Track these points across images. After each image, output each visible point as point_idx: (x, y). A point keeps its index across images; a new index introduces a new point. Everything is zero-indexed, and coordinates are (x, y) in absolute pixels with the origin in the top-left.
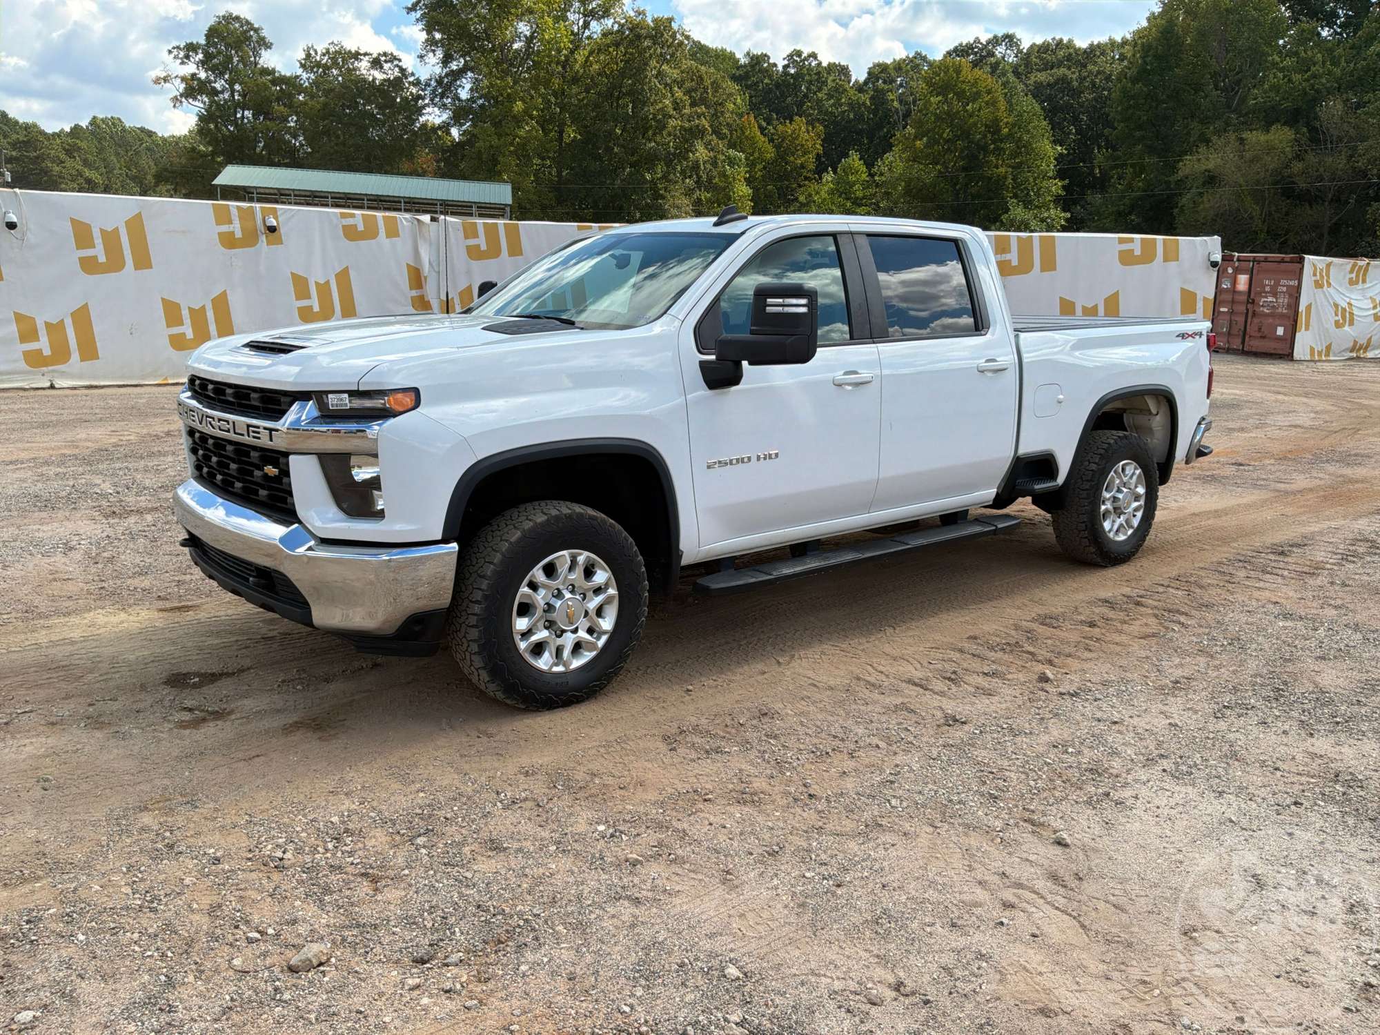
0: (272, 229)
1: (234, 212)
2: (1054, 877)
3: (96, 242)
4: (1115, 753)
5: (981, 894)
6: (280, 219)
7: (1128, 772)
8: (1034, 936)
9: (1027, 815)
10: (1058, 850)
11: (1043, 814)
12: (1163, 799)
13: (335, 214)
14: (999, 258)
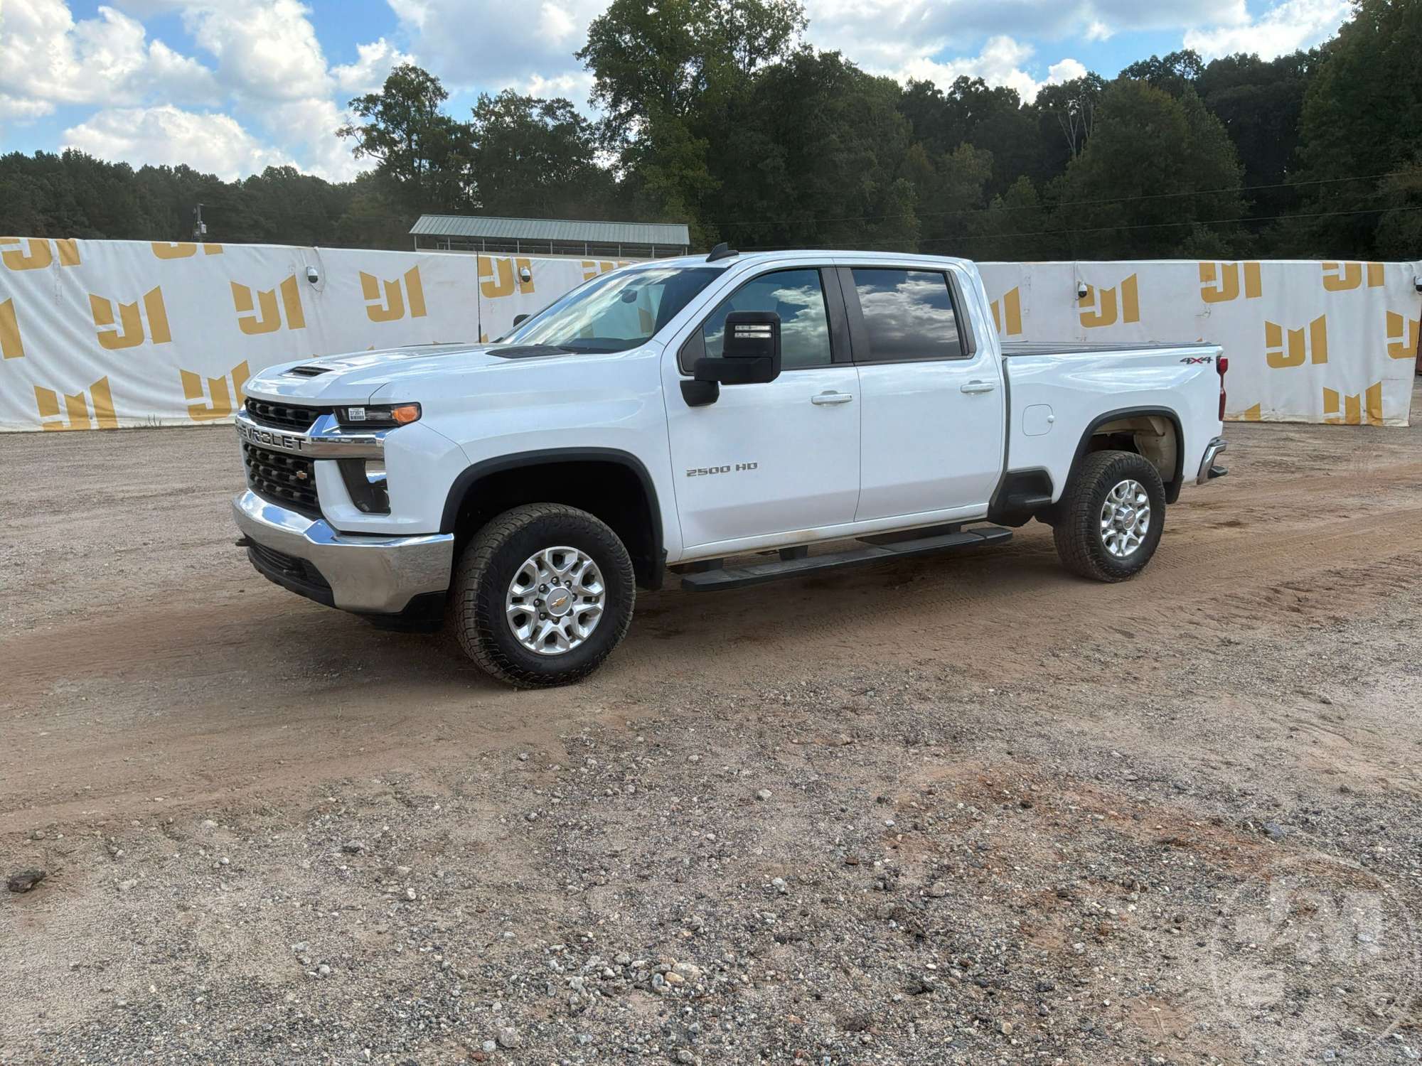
1: (495, 263)
2: (1323, 717)
3: (380, 292)
4: (1358, 659)
5: (1274, 725)
6: (532, 269)
7: (1370, 669)
8: (1314, 742)
9: (1298, 689)
10: (1324, 706)
11: (1310, 688)
12: (1397, 682)
13: (578, 263)
14: (1203, 285)
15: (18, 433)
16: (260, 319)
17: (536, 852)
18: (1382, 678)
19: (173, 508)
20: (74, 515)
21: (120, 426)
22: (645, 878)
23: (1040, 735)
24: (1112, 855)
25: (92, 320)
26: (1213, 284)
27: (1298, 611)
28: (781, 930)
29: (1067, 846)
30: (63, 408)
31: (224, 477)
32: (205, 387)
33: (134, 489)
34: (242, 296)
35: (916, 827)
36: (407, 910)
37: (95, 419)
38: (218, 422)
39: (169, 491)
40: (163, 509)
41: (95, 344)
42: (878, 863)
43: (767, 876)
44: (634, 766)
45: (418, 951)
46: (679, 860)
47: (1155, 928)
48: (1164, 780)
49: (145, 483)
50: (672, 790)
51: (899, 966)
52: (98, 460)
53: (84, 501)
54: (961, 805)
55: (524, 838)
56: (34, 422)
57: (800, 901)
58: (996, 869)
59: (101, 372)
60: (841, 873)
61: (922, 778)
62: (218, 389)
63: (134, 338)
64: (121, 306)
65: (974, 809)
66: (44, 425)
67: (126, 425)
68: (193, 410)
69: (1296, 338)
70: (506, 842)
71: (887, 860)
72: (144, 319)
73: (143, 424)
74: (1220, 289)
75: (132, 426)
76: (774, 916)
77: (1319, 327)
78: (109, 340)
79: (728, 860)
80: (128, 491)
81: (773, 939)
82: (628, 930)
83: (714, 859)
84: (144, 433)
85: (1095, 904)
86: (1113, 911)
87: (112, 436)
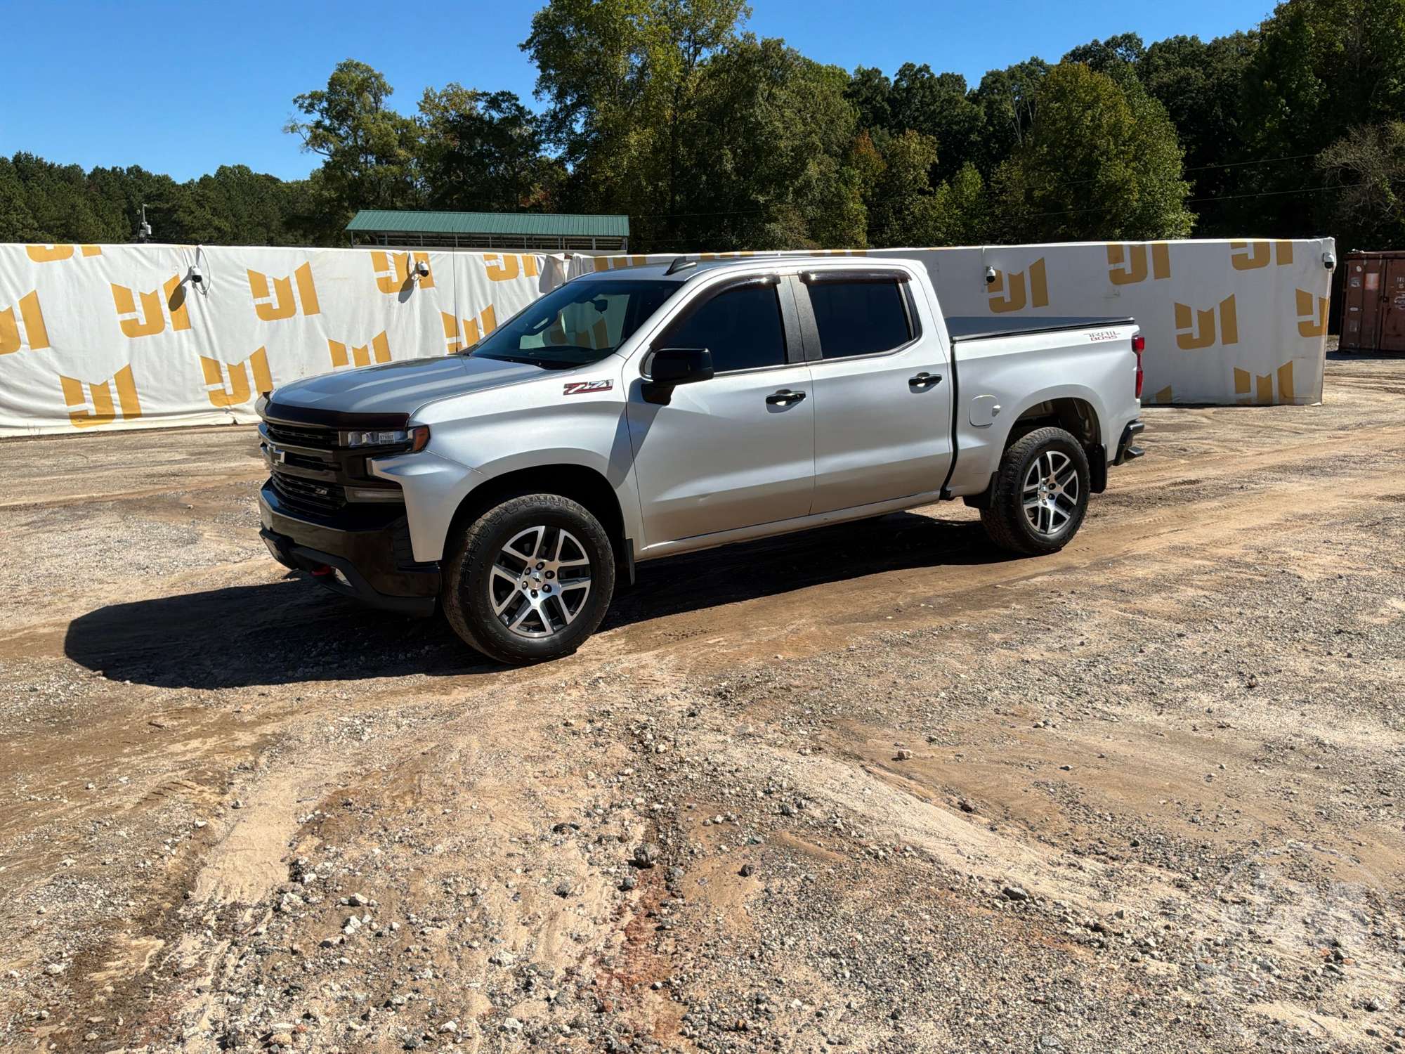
0: (424, 274)
1: (390, 258)
3: (270, 290)
6: (431, 263)
13: (480, 257)
14: (1112, 267)
16: (143, 322)
26: (1120, 266)
34: (123, 299)
38: (102, 428)
62: (101, 393)
63: (9, 344)
68: (74, 417)
69: (1206, 318)
72: (21, 325)
74: (1128, 271)
77: (1228, 307)
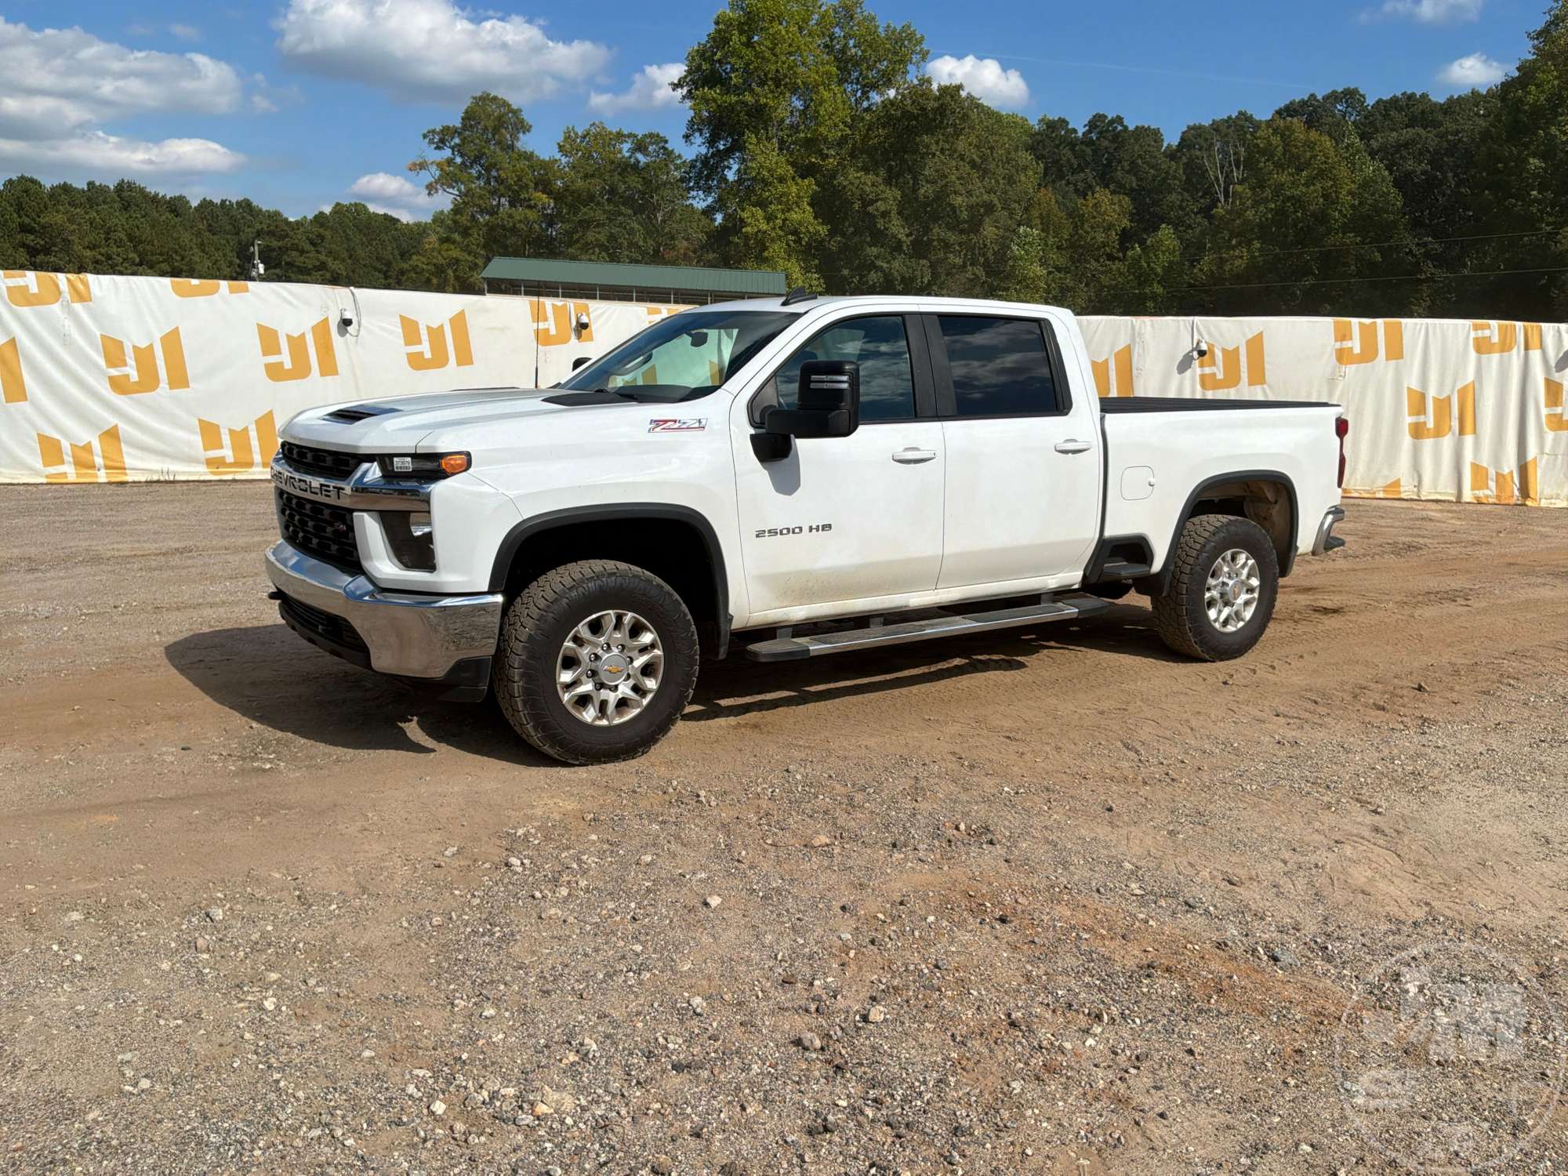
0: (585, 326)
1: (550, 309)
2: (1376, 830)
3: (422, 338)
4: (1435, 764)
5: (1316, 837)
6: (591, 315)
7: (1446, 776)
9: (1356, 797)
11: (1371, 797)
12: (1473, 792)
13: (643, 311)
14: (1338, 345)
15: (18, 484)
16: (288, 365)
17: (432, 961)
18: (1459, 788)
19: (160, 568)
20: (52, 574)
21: (129, 479)
22: (548, 992)
23: (1047, 842)
24: (1087, 979)
25: (102, 362)
26: (1347, 344)
27: (1383, 709)
28: (682, 1056)
29: (1038, 967)
30: (68, 458)
31: (228, 536)
32: (226, 439)
33: (125, 548)
34: (268, 339)
35: (873, 942)
36: (261, 1019)
37: (103, 471)
38: (238, 477)
39: (164, 550)
40: (151, 569)
41: (105, 390)
42: (817, 983)
43: (686, 994)
44: (575, 866)
45: (257, 1068)
46: (592, 973)
47: (1109, 1067)
48: (1173, 895)
49: (139, 541)
50: (610, 894)
51: (805, 1102)
52: (95, 515)
53: (66, 561)
54: (931, 919)
55: (423, 945)
56: (37, 473)
57: (715, 1024)
58: (949, 993)
59: (112, 420)
60: (772, 993)
61: (898, 887)
62: (240, 439)
63: (149, 381)
64: (135, 347)
65: (945, 923)
66: (47, 477)
67: (136, 479)
68: (210, 462)
70: (400, 948)
71: (830, 979)
72: (161, 363)
73: (155, 478)
74: (1357, 350)
75: (143, 479)
76: (680, 1041)
78: (120, 385)
79: (648, 975)
80: (118, 550)
81: (670, 1067)
82: (510, 1054)
83: (631, 974)
84: (156, 487)
85: (1049, 1035)
86: (1068, 1045)
87: (121, 489)
